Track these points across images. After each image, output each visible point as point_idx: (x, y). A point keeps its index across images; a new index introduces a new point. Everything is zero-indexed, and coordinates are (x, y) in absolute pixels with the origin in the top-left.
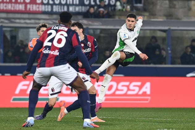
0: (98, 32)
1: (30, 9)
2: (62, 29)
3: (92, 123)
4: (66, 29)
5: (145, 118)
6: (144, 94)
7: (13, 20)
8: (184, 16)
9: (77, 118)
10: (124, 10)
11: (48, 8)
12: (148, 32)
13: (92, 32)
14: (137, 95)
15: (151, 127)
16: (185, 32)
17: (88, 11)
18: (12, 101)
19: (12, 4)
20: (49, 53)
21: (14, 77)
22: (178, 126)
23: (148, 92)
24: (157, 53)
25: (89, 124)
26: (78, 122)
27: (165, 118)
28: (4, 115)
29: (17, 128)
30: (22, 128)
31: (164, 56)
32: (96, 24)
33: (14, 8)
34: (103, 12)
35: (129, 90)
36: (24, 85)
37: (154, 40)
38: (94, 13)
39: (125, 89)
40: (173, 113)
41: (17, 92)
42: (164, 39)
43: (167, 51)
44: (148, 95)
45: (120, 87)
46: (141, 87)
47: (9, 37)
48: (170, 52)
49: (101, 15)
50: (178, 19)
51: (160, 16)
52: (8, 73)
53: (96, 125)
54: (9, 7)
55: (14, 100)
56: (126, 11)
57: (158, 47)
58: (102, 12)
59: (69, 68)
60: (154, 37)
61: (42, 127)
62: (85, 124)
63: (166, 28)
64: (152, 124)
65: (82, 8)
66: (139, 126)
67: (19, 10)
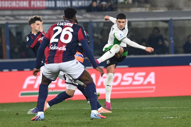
0: (102, 25)
1: (34, 5)
2: (67, 25)
3: (99, 114)
4: (71, 25)
5: (151, 107)
6: (149, 84)
7: (18, 17)
8: (186, 6)
9: (84, 110)
10: (126, 2)
11: (51, 4)
12: (151, 23)
13: (95, 25)
14: (142, 85)
15: (157, 116)
16: (186, 22)
17: (91, 5)
18: (20, 96)
19: (16, 2)
20: (57, 49)
21: (21, 73)
22: (184, 113)
23: (153, 82)
24: (160, 43)
25: (96, 115)
26: (85, 113)
27: (170, 107)
28: (12, 109)
29: (26, 122)
30: (31, 122)
31: (167, 46)
32: (99, 17)
33: (18, 5)
34: (106, 5)
35: (134, 80)
36: (31, 80)
37: (156, 31)
38: (97, 7)
39: (130, 80)
40: (178, 101)
41: (25, 86)
42: (166, 30)
43: (169, 41)
44: (153, 85)
45: (125, 78)
46: (145, 77)
47: (14, 34)
48: (172, 42)
49: (104, 8)
50: (180, 9)
51: (162, 7)
52: (16, 69)
53: (103, 116)
54: (14, 4)
55: (22, 94)
56: (128, 3)
57: (161, 37)
58: (104, 6)
59: (77, 63)
60: (156, 28)
61: (50, 120)
62: (92, 116)
63: (168, 19)
64: (158, 113)
65: (85, 3)
66: (145, 115)
67: (23, 7)
